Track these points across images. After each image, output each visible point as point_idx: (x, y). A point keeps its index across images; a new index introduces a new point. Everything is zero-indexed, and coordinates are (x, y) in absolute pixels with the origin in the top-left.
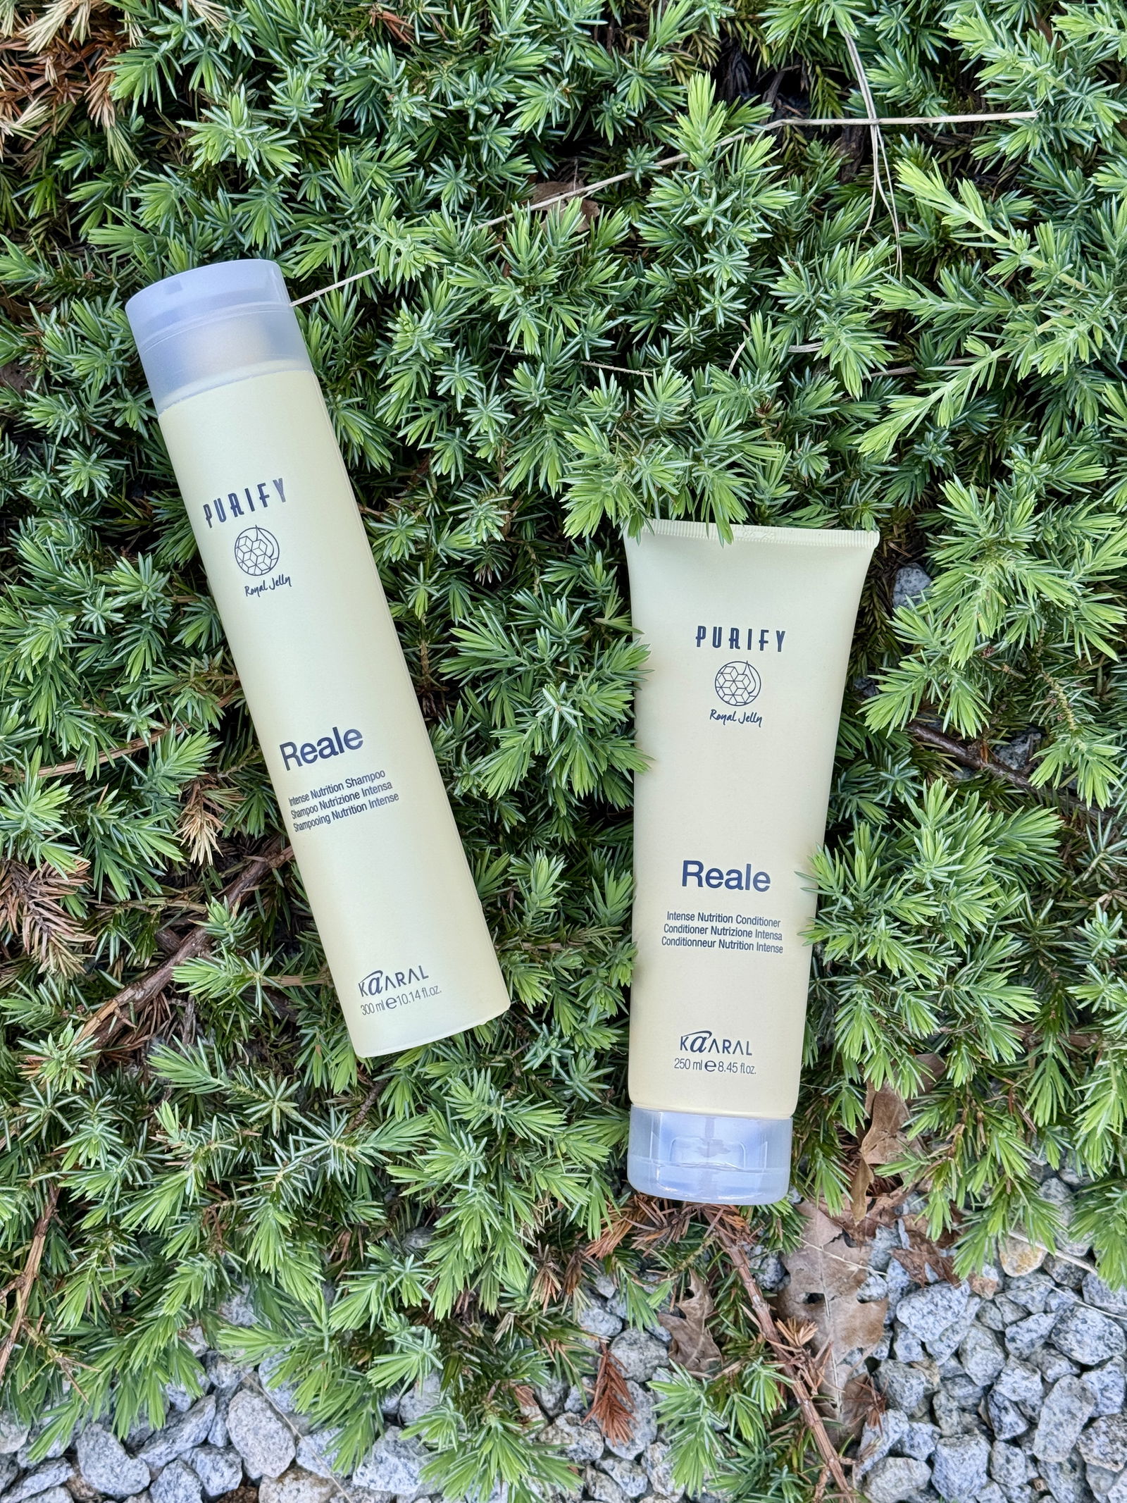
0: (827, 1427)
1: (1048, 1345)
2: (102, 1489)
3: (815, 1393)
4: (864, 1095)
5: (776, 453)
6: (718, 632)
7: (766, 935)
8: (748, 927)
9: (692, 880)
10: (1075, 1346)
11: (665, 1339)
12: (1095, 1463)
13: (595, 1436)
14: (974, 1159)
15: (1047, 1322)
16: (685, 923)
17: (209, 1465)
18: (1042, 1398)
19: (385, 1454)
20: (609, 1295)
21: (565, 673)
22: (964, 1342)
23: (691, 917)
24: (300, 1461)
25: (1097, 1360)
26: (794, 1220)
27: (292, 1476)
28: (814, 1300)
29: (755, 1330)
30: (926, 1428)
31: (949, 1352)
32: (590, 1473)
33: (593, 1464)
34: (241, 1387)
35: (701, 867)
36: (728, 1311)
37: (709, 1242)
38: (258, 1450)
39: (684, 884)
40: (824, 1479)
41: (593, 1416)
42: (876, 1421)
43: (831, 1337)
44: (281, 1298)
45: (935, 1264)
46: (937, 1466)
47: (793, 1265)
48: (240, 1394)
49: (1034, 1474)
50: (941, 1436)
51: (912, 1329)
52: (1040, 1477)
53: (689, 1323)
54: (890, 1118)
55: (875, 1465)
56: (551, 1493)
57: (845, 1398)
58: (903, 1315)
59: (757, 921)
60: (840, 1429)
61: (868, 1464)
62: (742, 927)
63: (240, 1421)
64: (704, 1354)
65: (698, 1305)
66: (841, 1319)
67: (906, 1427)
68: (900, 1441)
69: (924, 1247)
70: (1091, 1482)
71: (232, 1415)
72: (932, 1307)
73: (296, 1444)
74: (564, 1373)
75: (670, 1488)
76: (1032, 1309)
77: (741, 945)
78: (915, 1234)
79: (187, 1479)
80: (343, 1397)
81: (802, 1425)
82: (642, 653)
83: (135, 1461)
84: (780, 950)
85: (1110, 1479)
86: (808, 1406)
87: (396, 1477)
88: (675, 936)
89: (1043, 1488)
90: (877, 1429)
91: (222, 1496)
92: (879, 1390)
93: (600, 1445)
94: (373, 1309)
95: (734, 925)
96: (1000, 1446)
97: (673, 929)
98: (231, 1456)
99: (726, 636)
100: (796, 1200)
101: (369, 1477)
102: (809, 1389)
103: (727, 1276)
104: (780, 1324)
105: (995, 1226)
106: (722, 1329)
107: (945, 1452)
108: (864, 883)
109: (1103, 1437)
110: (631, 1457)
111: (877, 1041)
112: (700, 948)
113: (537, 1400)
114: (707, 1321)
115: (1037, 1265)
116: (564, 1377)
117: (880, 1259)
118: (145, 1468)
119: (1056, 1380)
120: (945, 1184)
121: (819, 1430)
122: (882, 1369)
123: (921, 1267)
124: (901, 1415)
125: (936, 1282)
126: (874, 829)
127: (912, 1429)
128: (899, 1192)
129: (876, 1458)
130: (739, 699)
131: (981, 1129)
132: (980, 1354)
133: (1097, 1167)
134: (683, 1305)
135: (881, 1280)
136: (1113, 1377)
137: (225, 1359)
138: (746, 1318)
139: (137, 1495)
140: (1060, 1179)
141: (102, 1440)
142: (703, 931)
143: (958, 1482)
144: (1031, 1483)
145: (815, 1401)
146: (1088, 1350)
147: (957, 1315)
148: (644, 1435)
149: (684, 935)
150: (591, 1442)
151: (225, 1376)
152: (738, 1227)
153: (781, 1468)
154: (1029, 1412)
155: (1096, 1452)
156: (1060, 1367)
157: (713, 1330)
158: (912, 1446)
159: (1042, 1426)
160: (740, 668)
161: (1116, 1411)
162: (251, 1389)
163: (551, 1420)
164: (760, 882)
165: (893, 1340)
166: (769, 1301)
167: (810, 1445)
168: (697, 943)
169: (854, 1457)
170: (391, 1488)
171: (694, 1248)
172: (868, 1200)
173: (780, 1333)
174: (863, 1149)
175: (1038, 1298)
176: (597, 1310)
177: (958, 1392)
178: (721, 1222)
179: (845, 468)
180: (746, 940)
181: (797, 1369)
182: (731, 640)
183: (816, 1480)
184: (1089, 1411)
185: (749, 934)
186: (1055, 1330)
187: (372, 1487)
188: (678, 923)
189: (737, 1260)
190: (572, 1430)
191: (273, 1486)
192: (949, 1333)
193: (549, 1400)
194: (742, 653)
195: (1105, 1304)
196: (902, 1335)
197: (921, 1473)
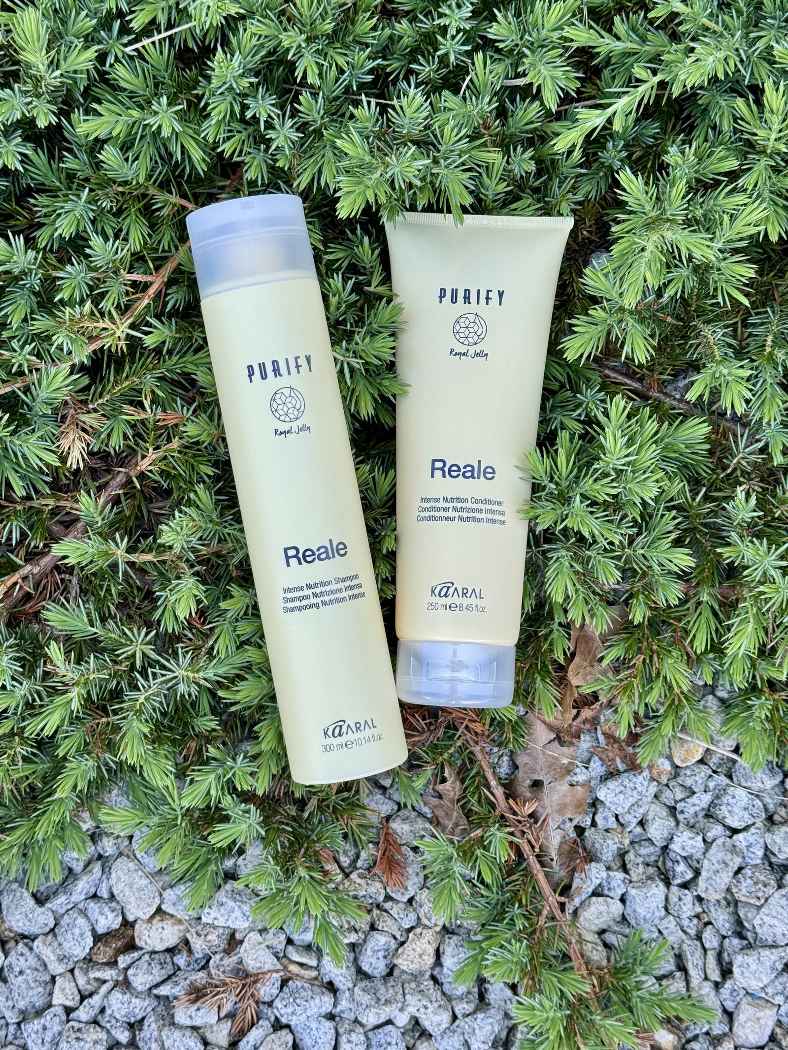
0: (547, 875)
1: (708, 816)
2: (20, 931)
3: (537, 850)
4: (569, 634)
5: (494, 157)
6: (454, 292)
7: (493, 512)
8: (480, 506)
9: (438, 473)
10: (727, 815)
11: (429, 816)
12: (743, 899)
13: (378, 885)
14: (650, 680)
15: (706, 798)
16: (432, 504)
17: (97, 910)
18: (704, 854)
19: (225, 899)
20: (388, 785)
21: (345, 331)
22: (645, 815)
23: (438, 500)
24: (163, 907)
25: (743, 825)
26: (519, 726)
27: (158, 918)
28: (537, 785)
29: (493, 806)
30: (620, 875)
31: (635, 821)
32: (376, 912)
33: (378, 906)
34: (121, 854)
35: (444, 463)
36: (474, 793)
37: (459, 743)
38: (133, 899)
39: (433, 476)
40: (545, 912)
41: (376, 870)
42: (583, 870)
43: (549, 810)
44: (146, 787)
45: (624, 759)
46: (628, 903)
47: (521, 760)
48: (119, 860)
49: (699, 910)
50: (631, 882)
51: (608, 804)
52: (704, 912)
53: (446, 802)
54: (589, 652)
55: (582, 903)
56: (346, 926)
57: (560, 854)
58: (601, 794)
59: (486, 501)
60: (557, 877)
61: (577, 901)
62: (475, 506)
63: (119, 879)
64: (457, 825)
65: (451, 787)
66: (556, 797)
67: (604, 874)
68: (600, 885)
69: (616, 746)
70: (741, 915)
71: (113, 875)
72: (622, 788)
73: (161, 895)
74: (355, 840)
75: (433, 921)
76: (696, 790)
77: (475, 520)
78: (609, 736)
79: (81, 921)
80: (193, 858)
81: (528, 873)
82: (399, 310)
83: (43, 909)
84: (503, 523)
85: (755, 912)
86: (532, 860)
87: (234, 915)
88: (427, 514)
89: (706, 920)
90: (583, 875)
91: (108, 933)
92: (585, 849)
93: (382, 891)
94: (213, 792)
95: (469, 505)
96: (674, 889)
97: (425, 510)
98: (114, 904)
99: (461, 295)
100: (522, 713)
101: (213, 915)
102: (533, 847)
103: (472, 769)
104: (511, 801)
105: (667, 728)
106: (469, 806)
107: (633, 892)
108: (564, 472)
109: (749, 881)
110: (405, 900)
111: (577, 591)
112: (444, 522)
113: (336, 861)
114: (458, 801)
115: (698, 757)
116: (356, 845)
117: (585, 755)
118: (51, 914)
119: (714, 840)
120: (629, 697)
121: (541, 877)
122: (586, 834)
123: (613, 760)
124: (601, 866)
125: (625, 771)
126: (572, 436)
127: (609, 877)
128: (596, 706)
129: (583, 898)
130: (471, 340)
131: (655, 658)
132: (658, 822)
133: (740, 681)
134: (440, 787)
135: (585, 771)
136: (755, 837)
137: (108, 835)
138: (487, 798)
139: (46, 935)
140: (715, 696)
141: (18, 894)
142: (446, 509)
143: (643, 913)
144: (697, 916)
145: (537, 856)
146: (736, 818)
147: (640, 793)
148: (414, 884)
149: (432, 513)
150: (375, 890)
151: (108, 846)
152: (479, 731)
153: (513, 905)
154: (695, 864)
155: (744, 891)
156: (716, 831)
157: (463, 807)
158: (609, 889)
159: (704, 874)
160: (472, 318)
161: (759, 861)
162: (128, 856)
163: (347, 875)
164: (489, 473)
165: (594, 814)
166: (504, 786)
167: (534, 888)
168: (442, 518)
169: (568, 897)
170: (230, 924)
171: (448, 747)
172: (575, 711)
173: (511, 808)
174: (570, 674)
175: (700, 781)
176: (379, 796)
177: (643, 851)
178: (467, 727)
179: (548, 172)
180: (478, 515)
181: (524, 833)
182: (465, 298)
183: (539, 913)
184: (737, 861)
185: (480, 511)
186: (712, 804)
187: (216, 923)
188: (428, 505)
189: (479, 756)
190: (362, 882)
191: (145, 926)
192: (635, 807)
193: (345, 861)
194: (473, 307)
195: (749, 784)
196: (601, 810)
197: (616, 908)
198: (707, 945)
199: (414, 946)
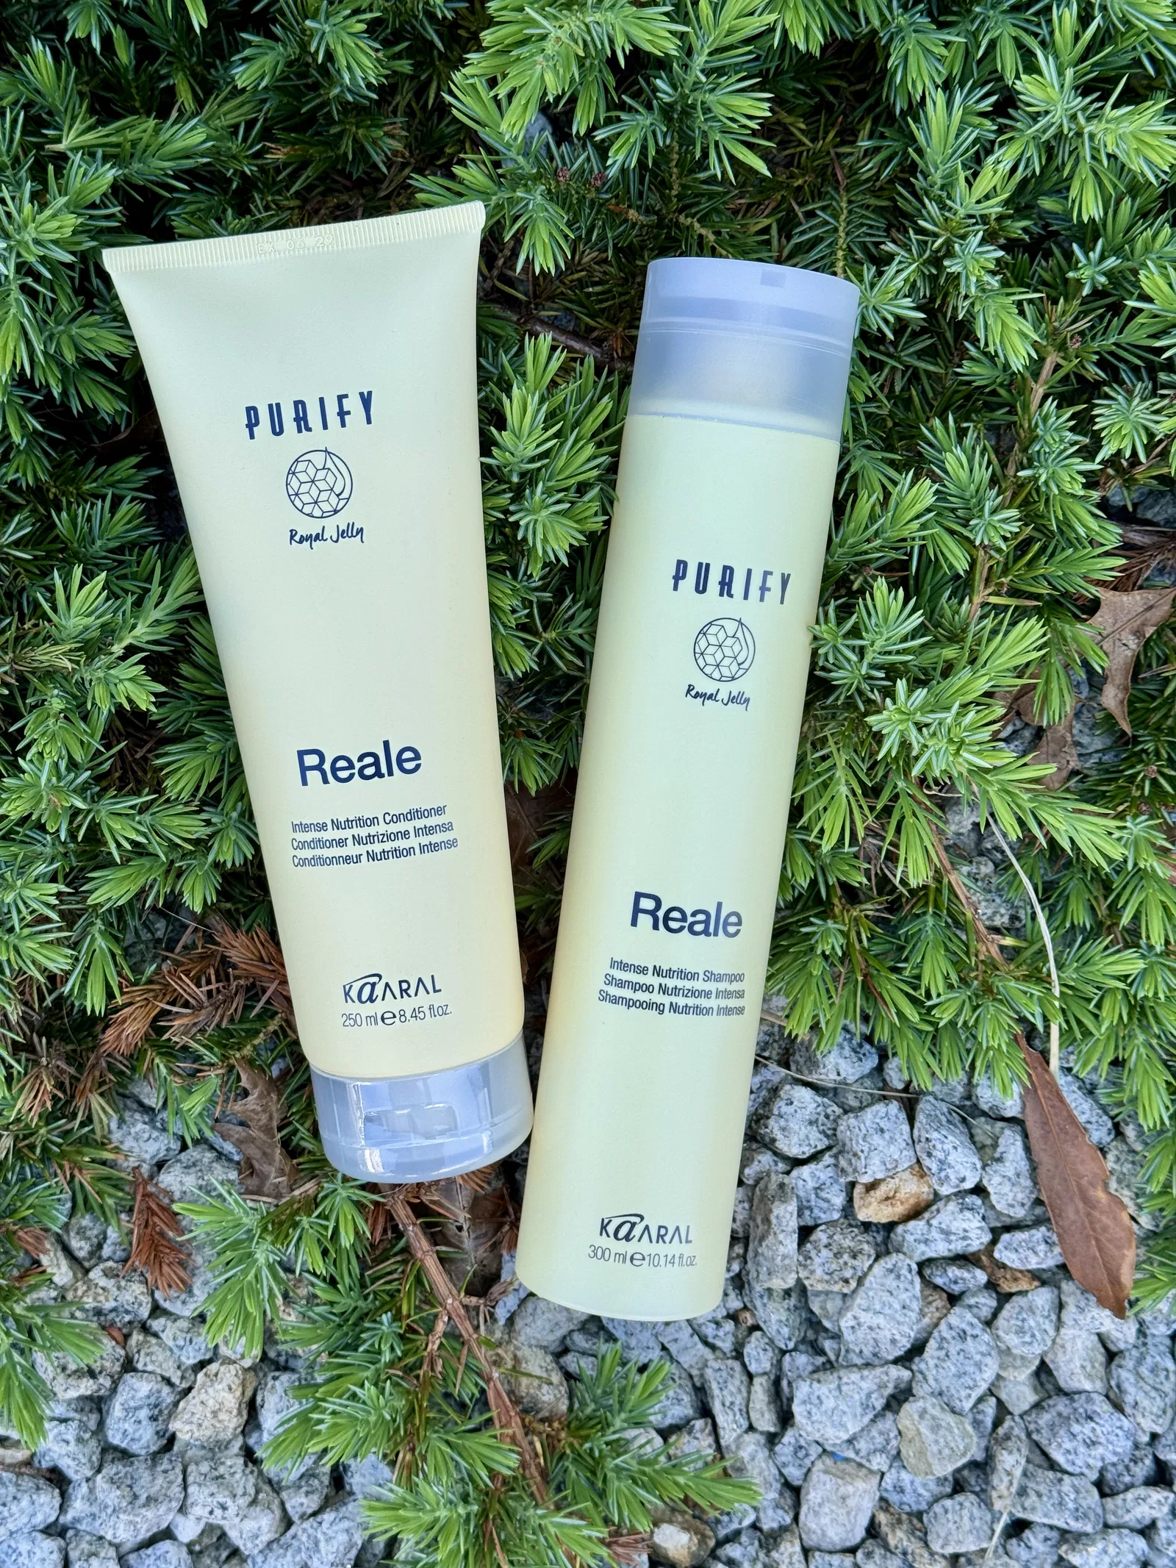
0: (443, 1259)
10: (780, 1134)
11: (236, 1157)
12: (818, 1286)
13: (137, 1288)
20: (157, 1106)
25: (808, 1151)
32: (137, 1337)
33: (141, 1327)
36: (304, 1116)
37: (273, 1026)
40: (441, 1327)
41: (136, 1261)
49: (735, 1304)
52: (745, 1308)
53: (257, 1133)
55: (521, 1304)
57: (474, 1217)
61: (511, 1303)
65: (260, 1106)
70: (815, 1309)
81: (407, 1259)
85: (840, 1303)
86: (414, 1232)
89: (750, 1322)
93: (146, 1300)
106: (296, 1139)
109: (825, 1252)
110: (191, 1314)
113: (65, 1248)
114: (277, 1130)
121: (431, 1263)
136: (828, 1171)
144: (733, 1317)
145: (426, 1226)
146: (796, 1139)
148: (206, 1283)
150: (133, 1296)
155: (818, 1272)
157: (285, 1142)
161: (836, 1216)
163: (83, 1273)
167: (419, 1283)
169: (489, 1296)
176: (140, 1126)
190: (110, 1284)
193: (81, 1247)
195: (815, 1078)
198: (753, 1368)
199: (203, 1396)
